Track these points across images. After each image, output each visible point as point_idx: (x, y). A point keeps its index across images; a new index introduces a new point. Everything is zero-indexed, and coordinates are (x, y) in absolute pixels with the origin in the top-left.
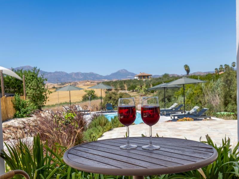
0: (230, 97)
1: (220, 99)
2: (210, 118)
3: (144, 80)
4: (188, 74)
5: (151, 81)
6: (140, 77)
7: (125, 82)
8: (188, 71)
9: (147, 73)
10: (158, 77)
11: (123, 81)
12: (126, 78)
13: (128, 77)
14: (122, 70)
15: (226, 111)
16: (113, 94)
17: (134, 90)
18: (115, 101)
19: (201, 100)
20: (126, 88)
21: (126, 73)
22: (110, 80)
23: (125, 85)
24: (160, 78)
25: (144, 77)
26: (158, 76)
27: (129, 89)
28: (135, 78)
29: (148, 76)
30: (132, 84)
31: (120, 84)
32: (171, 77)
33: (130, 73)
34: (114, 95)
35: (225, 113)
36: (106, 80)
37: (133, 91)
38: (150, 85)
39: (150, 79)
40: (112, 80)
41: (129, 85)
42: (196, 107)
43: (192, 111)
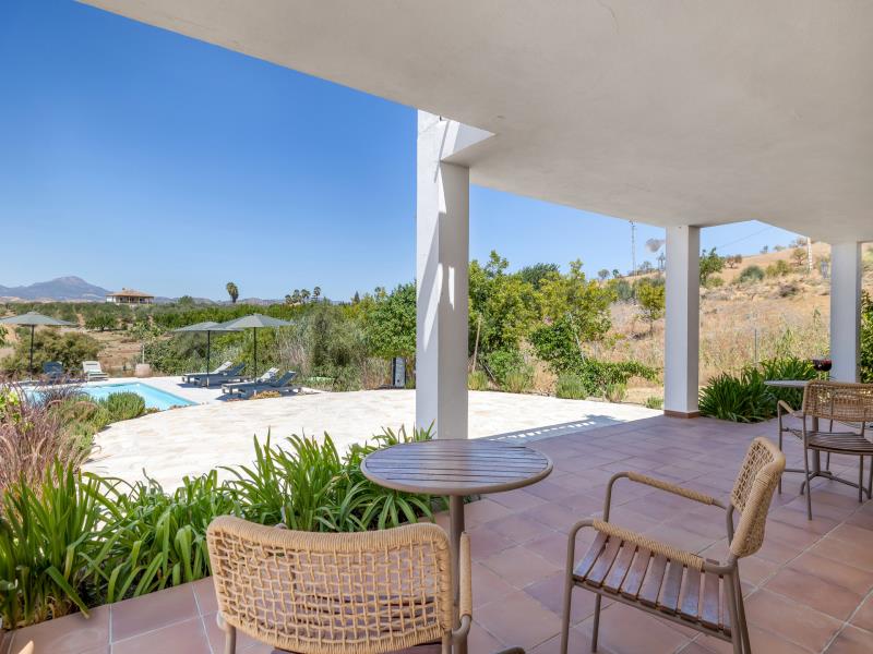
0: (325, 350)
1: (307, 352)
2: (300, 389)
3: (133, 306)
4: (234, 301)
5: (151, 309)
6: (121, 298)
7: (78, 307)
8: (235, 296)
9: (140, 291)
10: (168, 302)
11: (72, 304)
12: (80, 298)
13: (84, 295)
14: (67, 278)
15: (324, 376)
16: (46, 337)
17: (106, 328)
18: (54, 355)
19: (272, 354)
20: (82, 322)
21: (82, 287)
22: (33, 301)
23: (79, 315)
24: (173, 306)
25: (133, 299)
26: (166, 299)
27: (90, 325)
28: (109, 300)
29: (142, 299)
30: (98, 313)
31: (65, 311)
32: (200, 305)
33: (92, 287)
34: (50, 340)
35: (324, 379)
36: (15, 299)
37: (102, 330)
38: (148, 319)
39: (147, 306)
40: (38, 301)
41: (92, 315)
42: (274, 370)
43: (266, 377)
